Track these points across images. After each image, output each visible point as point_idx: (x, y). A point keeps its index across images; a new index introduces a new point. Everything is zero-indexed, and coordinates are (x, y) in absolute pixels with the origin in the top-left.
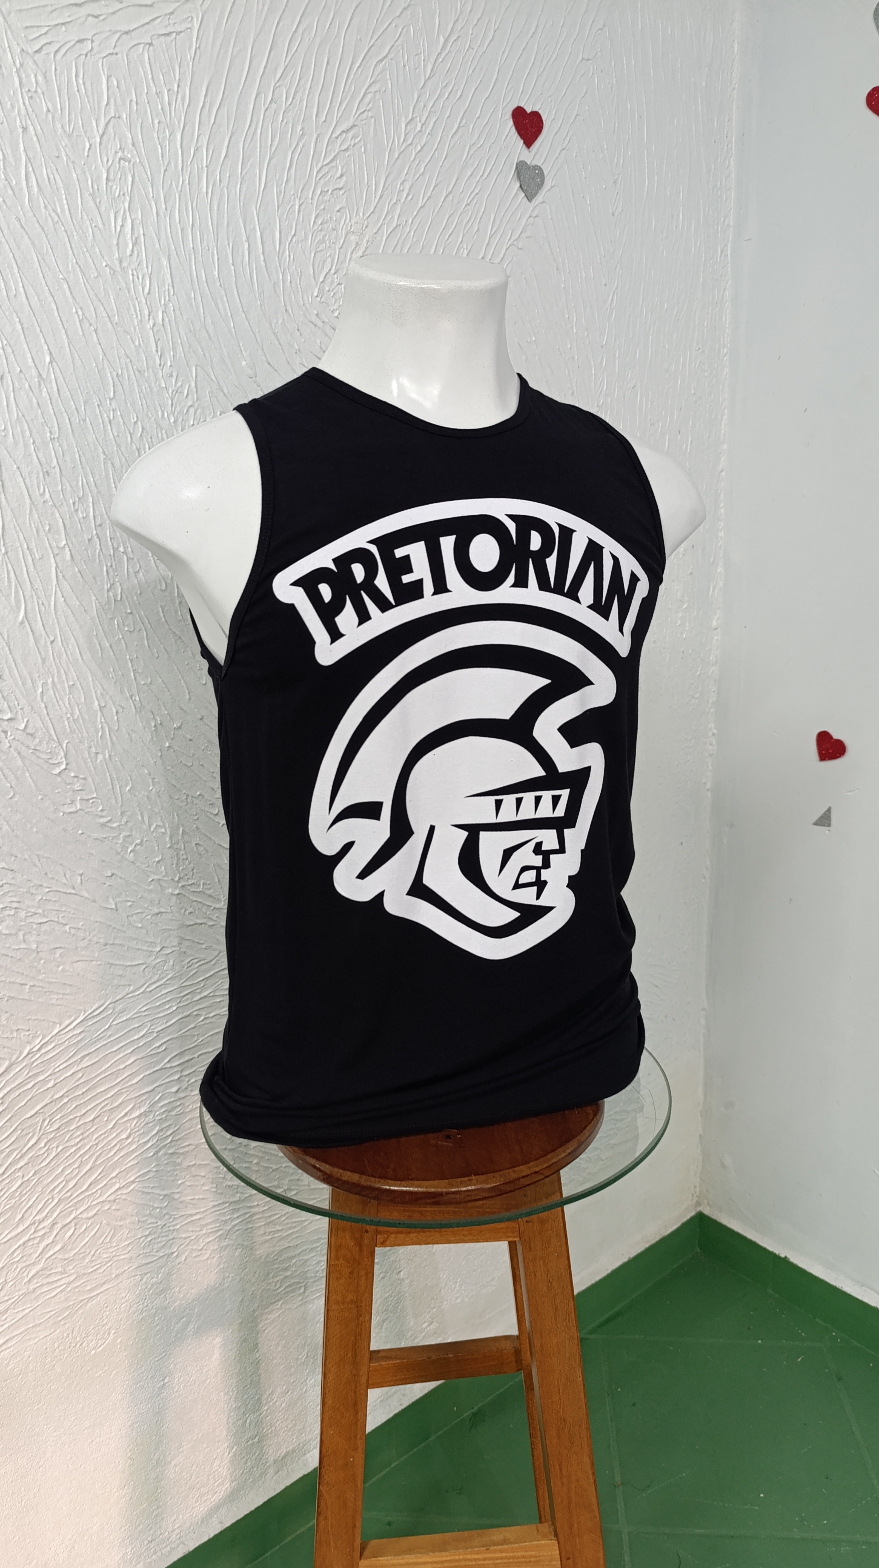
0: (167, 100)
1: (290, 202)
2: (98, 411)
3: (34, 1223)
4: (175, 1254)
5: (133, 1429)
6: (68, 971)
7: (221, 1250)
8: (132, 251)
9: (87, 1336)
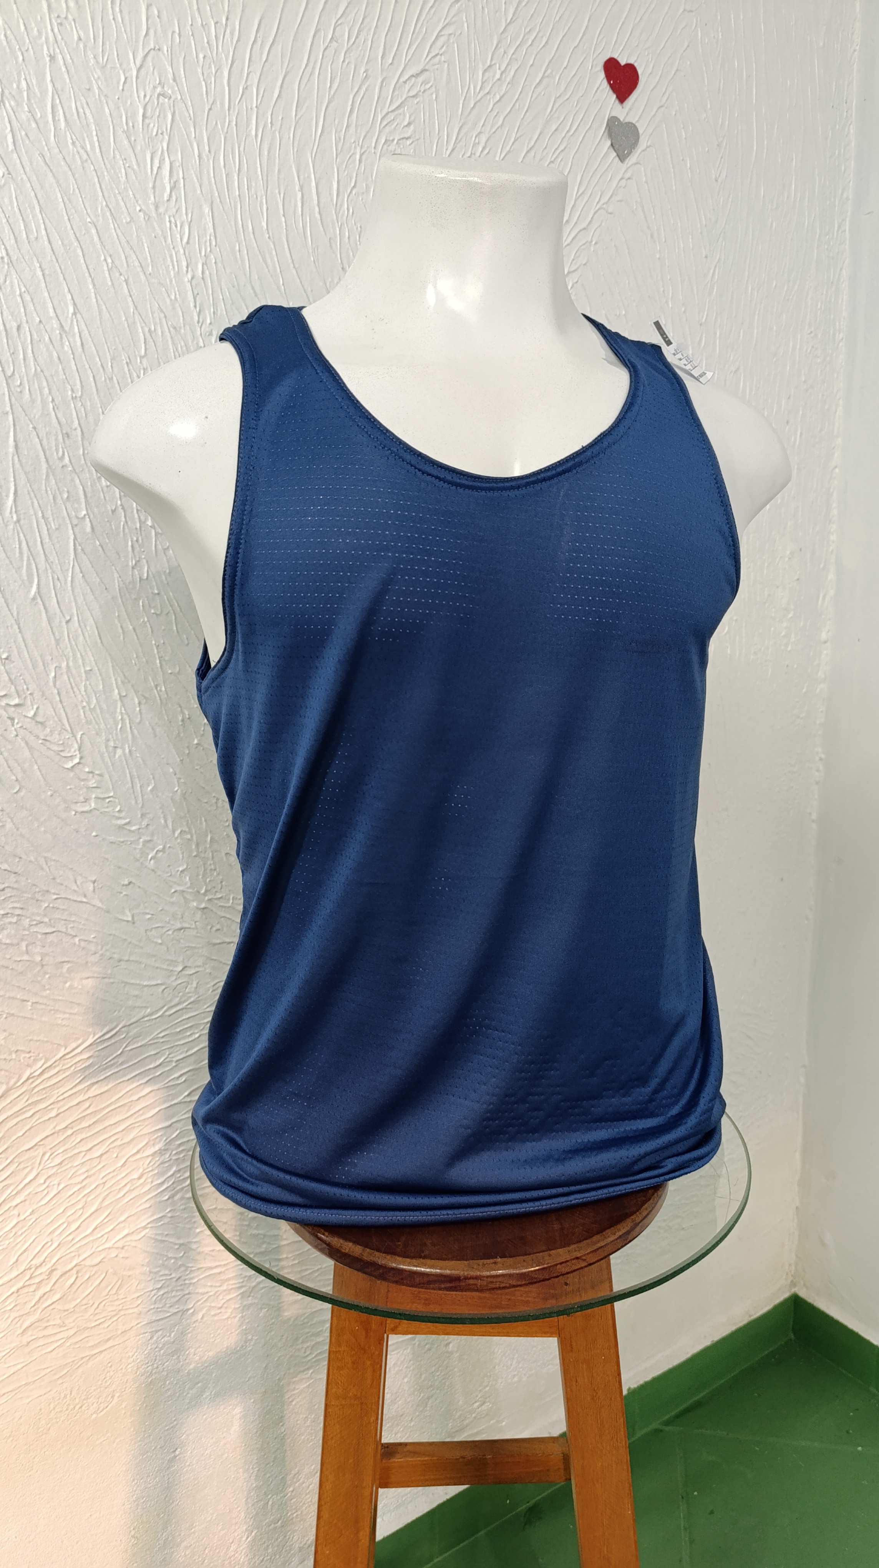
0: (214, 34)
1: (350, 150)
2: (126, 369)
3: (30, 1268)
4: (191, 1311)
5: (138, 1505)
6: (76, 988)
7: (243, 1309)
8: (170, 195)
9: (88, 1398)
